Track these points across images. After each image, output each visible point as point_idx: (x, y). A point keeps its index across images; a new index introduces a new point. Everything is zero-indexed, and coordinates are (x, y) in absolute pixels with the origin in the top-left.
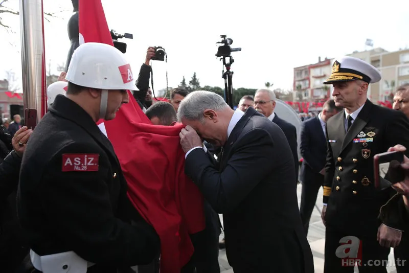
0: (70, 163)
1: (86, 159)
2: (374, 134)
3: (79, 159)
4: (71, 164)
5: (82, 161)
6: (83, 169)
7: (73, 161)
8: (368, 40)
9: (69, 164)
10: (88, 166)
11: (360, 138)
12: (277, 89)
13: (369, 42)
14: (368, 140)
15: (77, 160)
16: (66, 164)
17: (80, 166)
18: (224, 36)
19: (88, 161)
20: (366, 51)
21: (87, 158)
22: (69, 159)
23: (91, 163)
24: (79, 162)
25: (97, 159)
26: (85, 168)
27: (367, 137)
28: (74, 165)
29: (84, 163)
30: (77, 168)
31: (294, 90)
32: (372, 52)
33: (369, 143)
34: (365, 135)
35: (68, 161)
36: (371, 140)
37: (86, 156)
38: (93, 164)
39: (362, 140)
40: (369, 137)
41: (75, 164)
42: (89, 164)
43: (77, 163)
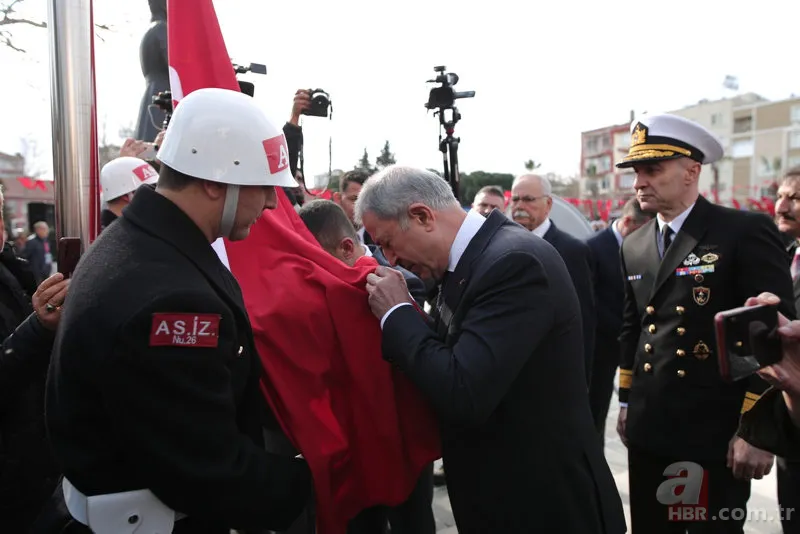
0: (166, 330)
1: (196, 324)
2: (715, 257)
3: (183, 323)
4: (168, 333)
5: (189, 328)
6: (188, 343)
7: (171, 327)
8: (728, 77)
9: (163, 333)
10: (199, 338)
11: (689, 266)
12: (549, 174)
13: (730, 82)
14: (704, 269)
15: (179, 324)
16: (157, 333)
17: (184, 337)
18: (441, 69)
19: (200, 327)
20: (724, 99)
21: (199, 321)
22: (164, 323)
23: (205, 332)
24: (183, 330)
25: (216, 325)
26: (192, 341)
27: (702, 263)
28: (172, 334)
29: (192, 331)
30: (178, 341)
31: (582, 175)
32: (737, 101)
33: (707, 275)
34: (698, 260)
35: (163, 327)
36: (711, 268)
37: (196, 318)
38: (207, 334)
39: (692, 270)
40: (706, 264)
41: (175, 331)
42: (200, 333)
43: (180, 331)
